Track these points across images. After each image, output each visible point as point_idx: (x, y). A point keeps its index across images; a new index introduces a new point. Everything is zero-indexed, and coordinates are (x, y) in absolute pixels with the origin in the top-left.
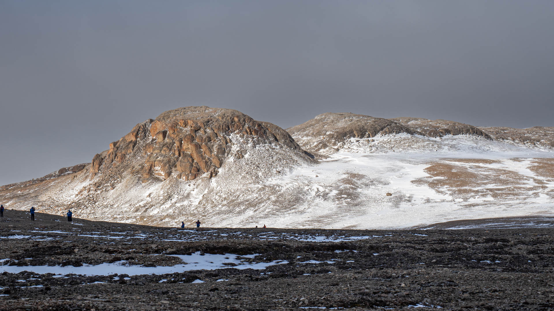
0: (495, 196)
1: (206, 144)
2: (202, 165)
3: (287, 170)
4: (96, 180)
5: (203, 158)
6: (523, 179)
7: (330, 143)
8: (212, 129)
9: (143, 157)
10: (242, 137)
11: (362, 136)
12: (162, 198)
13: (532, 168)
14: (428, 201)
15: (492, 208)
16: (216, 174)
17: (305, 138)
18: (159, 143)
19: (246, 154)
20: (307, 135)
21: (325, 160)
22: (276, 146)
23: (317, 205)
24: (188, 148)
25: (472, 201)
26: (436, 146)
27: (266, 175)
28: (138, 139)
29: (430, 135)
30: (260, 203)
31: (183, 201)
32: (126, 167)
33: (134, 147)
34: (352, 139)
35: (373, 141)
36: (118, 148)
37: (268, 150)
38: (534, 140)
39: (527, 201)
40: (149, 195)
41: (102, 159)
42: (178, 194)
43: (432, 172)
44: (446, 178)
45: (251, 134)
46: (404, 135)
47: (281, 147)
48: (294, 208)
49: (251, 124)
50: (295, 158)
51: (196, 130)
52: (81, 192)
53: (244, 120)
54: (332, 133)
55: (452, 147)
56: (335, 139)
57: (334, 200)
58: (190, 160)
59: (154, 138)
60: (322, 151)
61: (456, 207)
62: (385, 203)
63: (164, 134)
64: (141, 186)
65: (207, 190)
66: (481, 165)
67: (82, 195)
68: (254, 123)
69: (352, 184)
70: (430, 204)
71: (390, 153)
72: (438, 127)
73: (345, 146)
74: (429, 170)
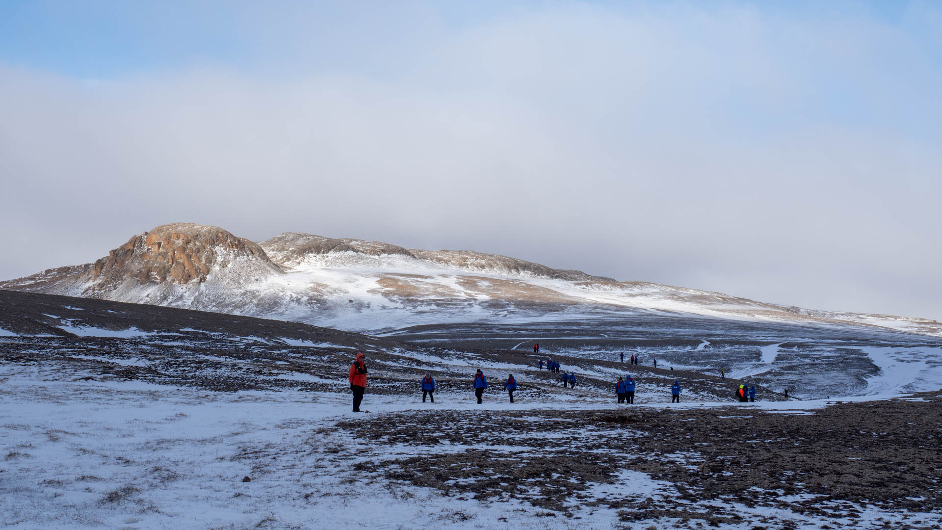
0: (438, 305)
1: (196, 255)
2: (193, 272)
3: (263, 278)
4: (99, 281)
5: (193, 266)
6: (455, 292)
7: (293, 257)
8: (200, 242)
9: (141, 263)
10: (225, 249)
11: (318, 253)
12: (159, 298)
13: (460, 284)
14: (384, 307)
15: (439, 315)
16: (205, 280)
17: (271, 252)
18: (155, 252)
19: (229, 263)
20: (273, 250)
21: (289, 271)
22: (252, 258)
23: (292, 308)
24: (181, 258)
25: (420, 309)
26: (377, 263)
27: (247, 281)
28: (135, 248)
29: (370, 253)
30: (244, 305)
31: (177, 302)
32: (126, 271)
33: (132, 254)
34: (310, 255)
35: (327, 257)
36: (117, 255)
37: (246, 261)
38: (447, 260)
39: (464, 310)
40: (148, 296)
41: (104, 264)
42: (173, 295)
43: (382, 284)
44: (395, 289)
45: (232, 247)
46: (351, 253)
47: (257, 259)
48: (274, 311)
49: (232, 239)
50: (269, 269)
51: (188, 242)
52: (86, 290)
53: (227, 236)
54: (294, 249)
55: (389, 264)
56: (297, 254)
57: (306, 305)
58: (183, 267)
59: (150, 247)
60: (286, 264)
61: (408, 313)
62: (349, 309)
63: (159, 244)
64: (139, 288)
65: (197, 293)
66: (419, 279)
67: (87, 293)
68: (235, 238)
69: (319, 292)
70: (386, 311)
71: (342, 267)
72: (376, 248)
73: (305, 260)
74: (379, 282)
